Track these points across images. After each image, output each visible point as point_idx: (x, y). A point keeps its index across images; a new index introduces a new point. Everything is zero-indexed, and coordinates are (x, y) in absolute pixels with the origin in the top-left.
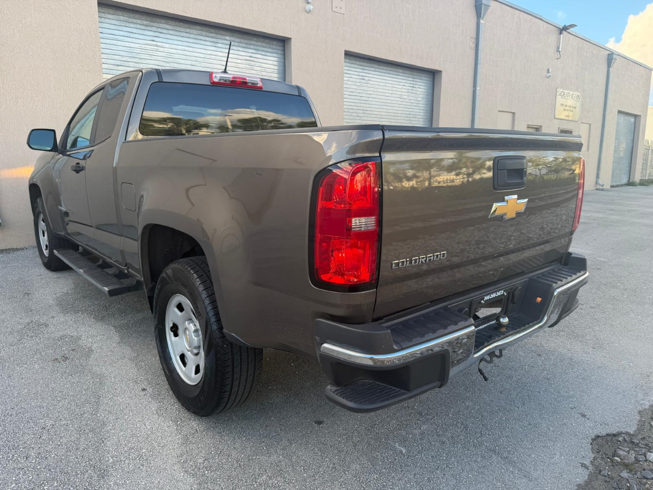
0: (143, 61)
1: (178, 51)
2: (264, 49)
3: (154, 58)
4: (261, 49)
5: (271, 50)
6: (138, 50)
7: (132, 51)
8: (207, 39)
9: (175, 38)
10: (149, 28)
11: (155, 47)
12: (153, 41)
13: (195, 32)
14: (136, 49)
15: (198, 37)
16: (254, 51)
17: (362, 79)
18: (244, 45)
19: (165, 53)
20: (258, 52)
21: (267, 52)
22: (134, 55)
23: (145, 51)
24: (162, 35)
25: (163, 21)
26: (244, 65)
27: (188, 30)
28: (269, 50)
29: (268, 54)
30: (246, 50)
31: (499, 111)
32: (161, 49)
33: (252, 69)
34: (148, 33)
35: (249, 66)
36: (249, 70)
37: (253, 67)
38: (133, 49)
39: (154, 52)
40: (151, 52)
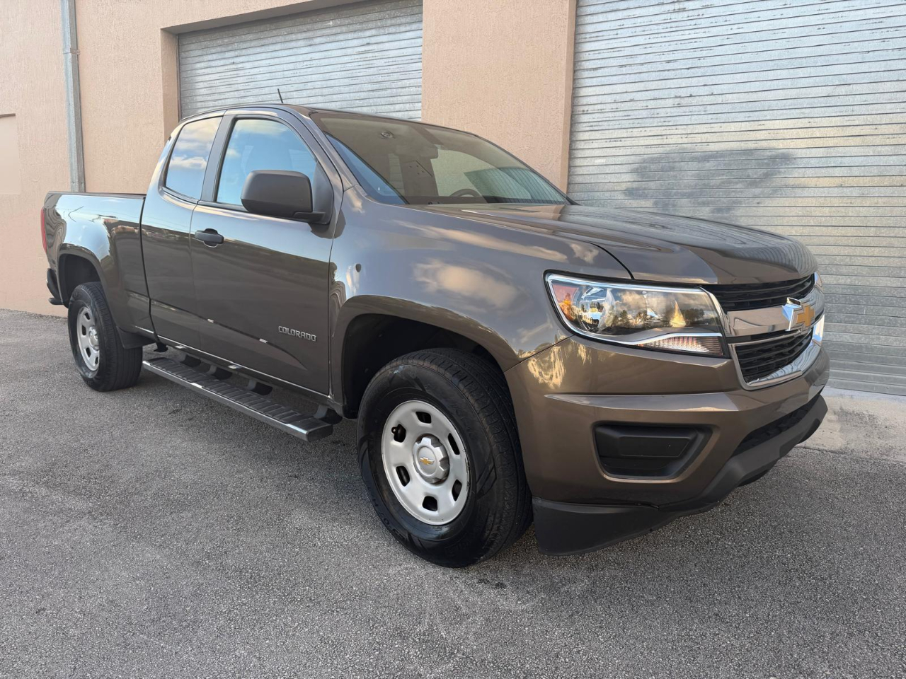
0: (222, 97)
1: (261, 69)
2: (393, 21)
4: (389, 22)
5: (408, 19)
6: (218, 81)
7: (213, 85)
8: (299, 36)
9: (259, 50)
10: (230, 48)
11: (235, 72)
12: (233, 63)
13: (283, 31)
14: (215, 82)
15: (288, 38)
16: (373, 32)
17: (674, 11)
18: (358, 26)
19: (246, 77)
20: (382, 31)
21: (399, 25)
22: (213, 90)
23: (225, 80)
24: (244, 52)
26: (355, 64)
27: (275, 32)
28: (403, 20)
29: (403, 28)
30: (361, 34)
32: (241, 73)
33: (370, 66)
34: (228, 55)
35: (364, 63)
36: (365, 70)
37: (371, 62)
38: (213, 82)
39: (234, 79)
40: (231, 80)
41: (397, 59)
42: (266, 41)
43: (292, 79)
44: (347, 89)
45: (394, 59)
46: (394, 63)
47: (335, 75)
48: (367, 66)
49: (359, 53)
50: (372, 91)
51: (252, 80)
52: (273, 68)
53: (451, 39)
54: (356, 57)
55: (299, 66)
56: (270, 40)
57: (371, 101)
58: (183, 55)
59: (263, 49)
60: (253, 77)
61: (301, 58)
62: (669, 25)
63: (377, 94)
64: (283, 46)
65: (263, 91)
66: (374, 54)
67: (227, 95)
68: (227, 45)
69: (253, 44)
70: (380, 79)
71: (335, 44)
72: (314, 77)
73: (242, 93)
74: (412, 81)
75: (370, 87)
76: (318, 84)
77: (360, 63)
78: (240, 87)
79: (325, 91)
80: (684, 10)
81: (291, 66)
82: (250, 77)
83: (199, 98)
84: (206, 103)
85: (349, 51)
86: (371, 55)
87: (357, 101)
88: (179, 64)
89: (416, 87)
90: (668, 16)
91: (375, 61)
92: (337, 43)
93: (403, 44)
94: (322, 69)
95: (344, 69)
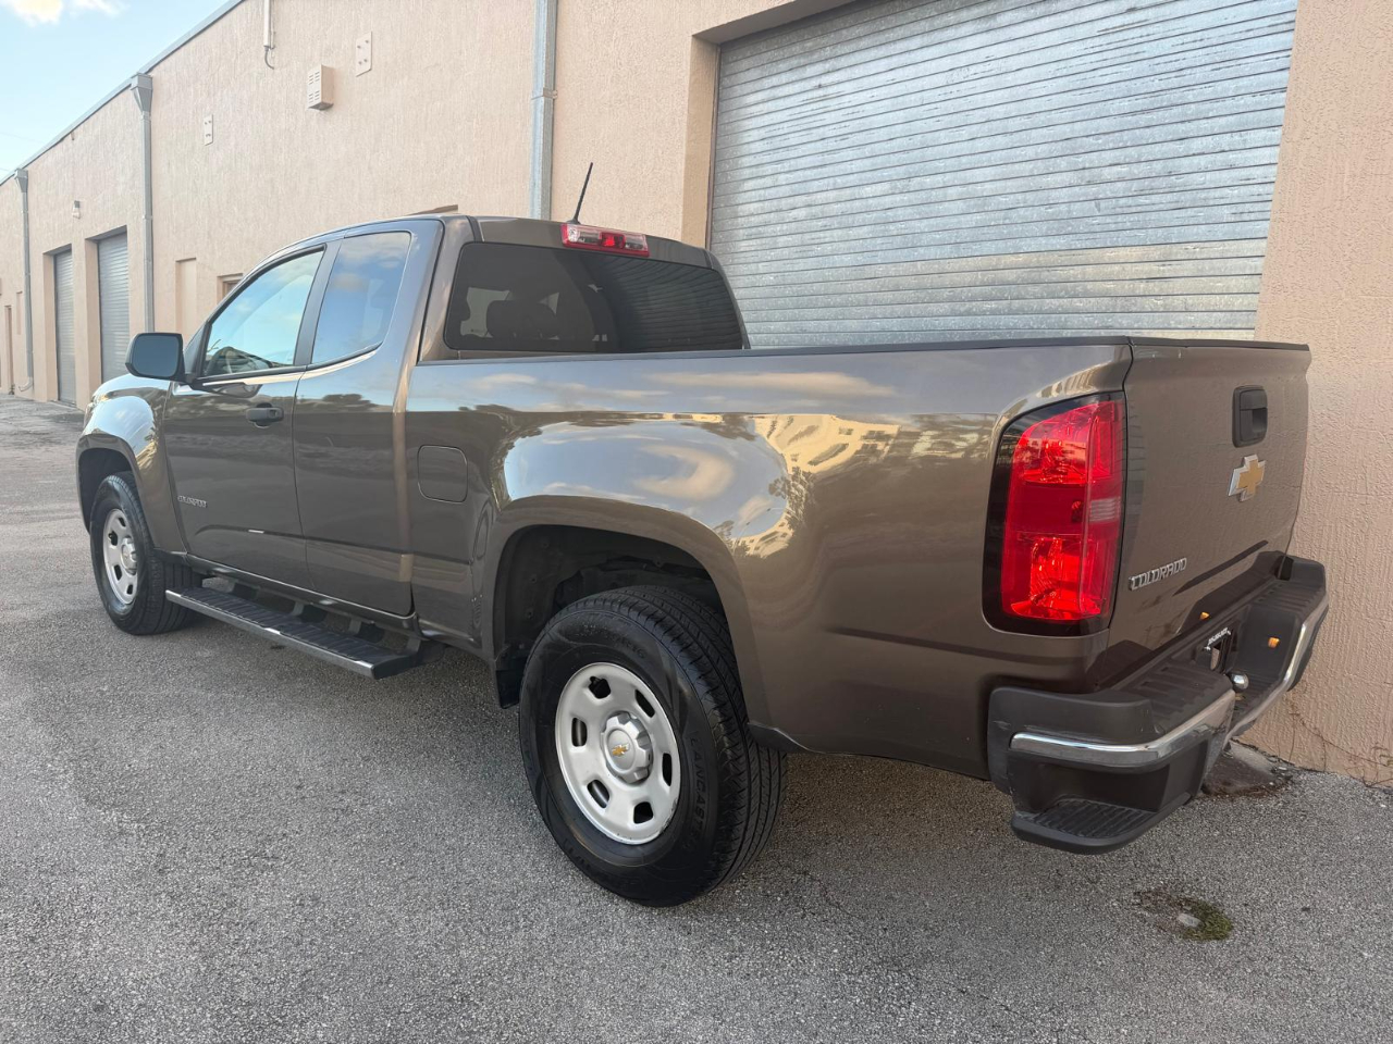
1: (875, 92)
3: (816, 134)
6: (785, 125)
7: (774, 133)
9: (873, 53)
10: (816, 57)
11: (821, 104)
12: (820, 86)
14: (781, 126)
15: (938, 22)
19: (843, 112)
22: (777, 143)
23: (801, 121)
24: (843, 62)
25: (850, 19)
26: (1094, 57)
27: (911, 15)
32: (833, 104)
33: (1133, 58)
34: (810, 71)
35: (1118, 53)
36: (1115, 69)
37: (1135, 49)
38: (777, 127)
39: (818, 117)
40: (811, 119)
41: (1206, 34)
42: (891, 35)
43: (938, 105)
44: (1067, 115)
46: (1198, 45)
47: (1038, 89)
48: (1125, 59)
49: (1106, 32)
50: (1133, 113)
51: (855, 116)
52: (900, 88)
54: (1097, 41)
55: (957, 76)
56: (900, 32)
57: (1126, 136)
58: (726, 82)
59: (882, 51)
60: (856, 109)
61: (963, 59)
63: (1144, 119)
64: (926, 40)
66: (1144, 31)
67: (801, 151)
68: (811, 52)
69: (864, 43)
70: (1156, 84)
71: (1047, 20)
73: (831, 144)
74: (1245, 81)
75: (1126, 105)
76: (1000, 111)
77: (1105, 55)
78: (828, 132)
79: (1013, 124)
81: (940, 80)
82: (850, 110)
83: (746, 161)
84: (761, 169)
85: (1081, 31)
86: (1138, 32)
87: (1091, 139)
88: (719, 98)
89: (1254, 94)
91: (1145, 47)
92: (1053, 18)
94: (1010, 79)
95: (1065, 72)
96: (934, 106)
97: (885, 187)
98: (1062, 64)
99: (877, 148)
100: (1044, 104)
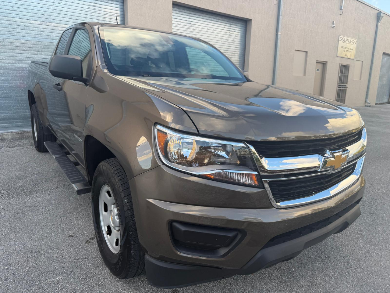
26: (89, 9)
31: (295, 50)
33: (96, 12)
35: (94, 10)
36: (93, 13)
37: (97, 11)
41: (108, 13)
43: (52, 6)
45: (107, 13)
48: (95, 12)
49: (90, 5)
53: (138, 14)
54: (89, 7)
62: (188, 27)
65: (33, 8)
72: (66, 10)
73: (15, 5)
76: (70, 13)
77: (91, 10)
80: (190, 24)
86: (97, 8)
90: (188, 24)
93: (110, 8)
95: (83, 10)
96: (51, 6)
97: (39, 23)
98: (82, 8)
99: (34, 11)
100: (79, 15)
